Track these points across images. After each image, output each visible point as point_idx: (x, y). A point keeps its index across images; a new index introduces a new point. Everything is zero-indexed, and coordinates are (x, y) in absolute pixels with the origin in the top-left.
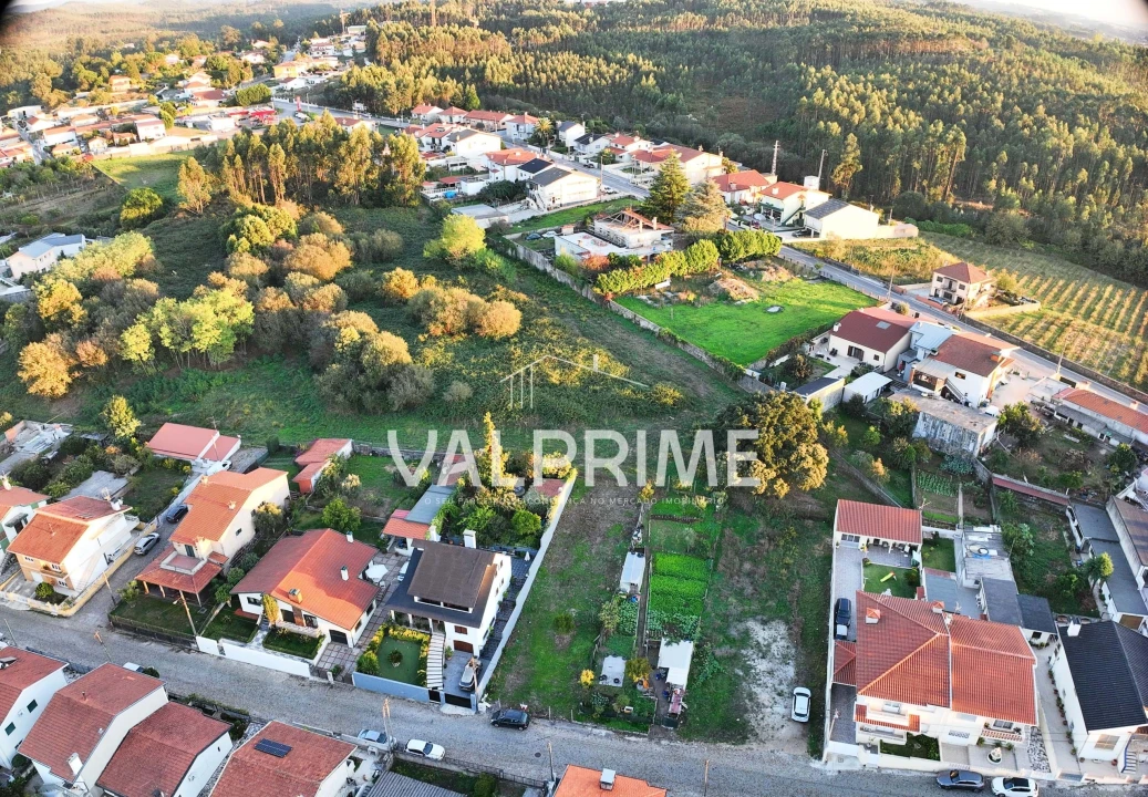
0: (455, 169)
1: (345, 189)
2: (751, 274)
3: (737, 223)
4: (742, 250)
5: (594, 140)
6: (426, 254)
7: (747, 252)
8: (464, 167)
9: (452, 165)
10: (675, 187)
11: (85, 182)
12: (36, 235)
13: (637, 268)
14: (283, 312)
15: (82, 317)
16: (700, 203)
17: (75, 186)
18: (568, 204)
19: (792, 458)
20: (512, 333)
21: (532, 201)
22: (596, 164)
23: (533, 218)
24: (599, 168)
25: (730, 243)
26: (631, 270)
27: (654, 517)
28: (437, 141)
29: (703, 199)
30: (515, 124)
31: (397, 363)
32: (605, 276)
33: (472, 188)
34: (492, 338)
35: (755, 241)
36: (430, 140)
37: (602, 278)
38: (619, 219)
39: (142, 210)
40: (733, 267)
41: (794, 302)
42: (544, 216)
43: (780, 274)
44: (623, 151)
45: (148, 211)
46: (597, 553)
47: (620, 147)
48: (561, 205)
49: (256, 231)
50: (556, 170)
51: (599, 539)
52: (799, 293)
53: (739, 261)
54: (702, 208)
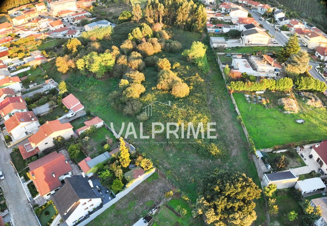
0: (226, 21)
1: (179, 23)
2: (304, 99)
3: (318, 70)
4: (305, 86)
5: (285, 20)
6: (183, 54)
7: (307, 88)
8: (230, 21)
9: (225, 20)
10: (292, 49)
11: (125, 5)
12: (101, 19)
13: (250, 83)
14: (122, 65)
15: (76, 51)
16: (296, 59)
17: (122, 6)
18: (254, 44)
19: (230, 216)
20: (182, 97)
21: (241, 40)
22: (279, 30)
23: (237, 47)
24: (280, 31)
25: (300, 82)
26: (246, 83)
27: (167, 206)
28: (227, 10)
29: (298, 58)
30: (261, 8)
31: (131, 97)
32: (234, 82)
33: (226, 30)
34: (174, 96)
35: (313, 84)
36: (225, 9)
37: (232, 83)
38: (261, 57)
39: (125, 18)
40: (298, 93)
41: (313, 121)
42: (242, 47)
43: (317, 103)
44: (292, 27)
45: (126, 18)
46: (136, 209)
47: (292, 25)
48: (251, 44)
49: (136, 34)
50: (255, 30)
51: (141, 204)
52: (318, 116)
53: (302, 91)
54: (296, 63)
